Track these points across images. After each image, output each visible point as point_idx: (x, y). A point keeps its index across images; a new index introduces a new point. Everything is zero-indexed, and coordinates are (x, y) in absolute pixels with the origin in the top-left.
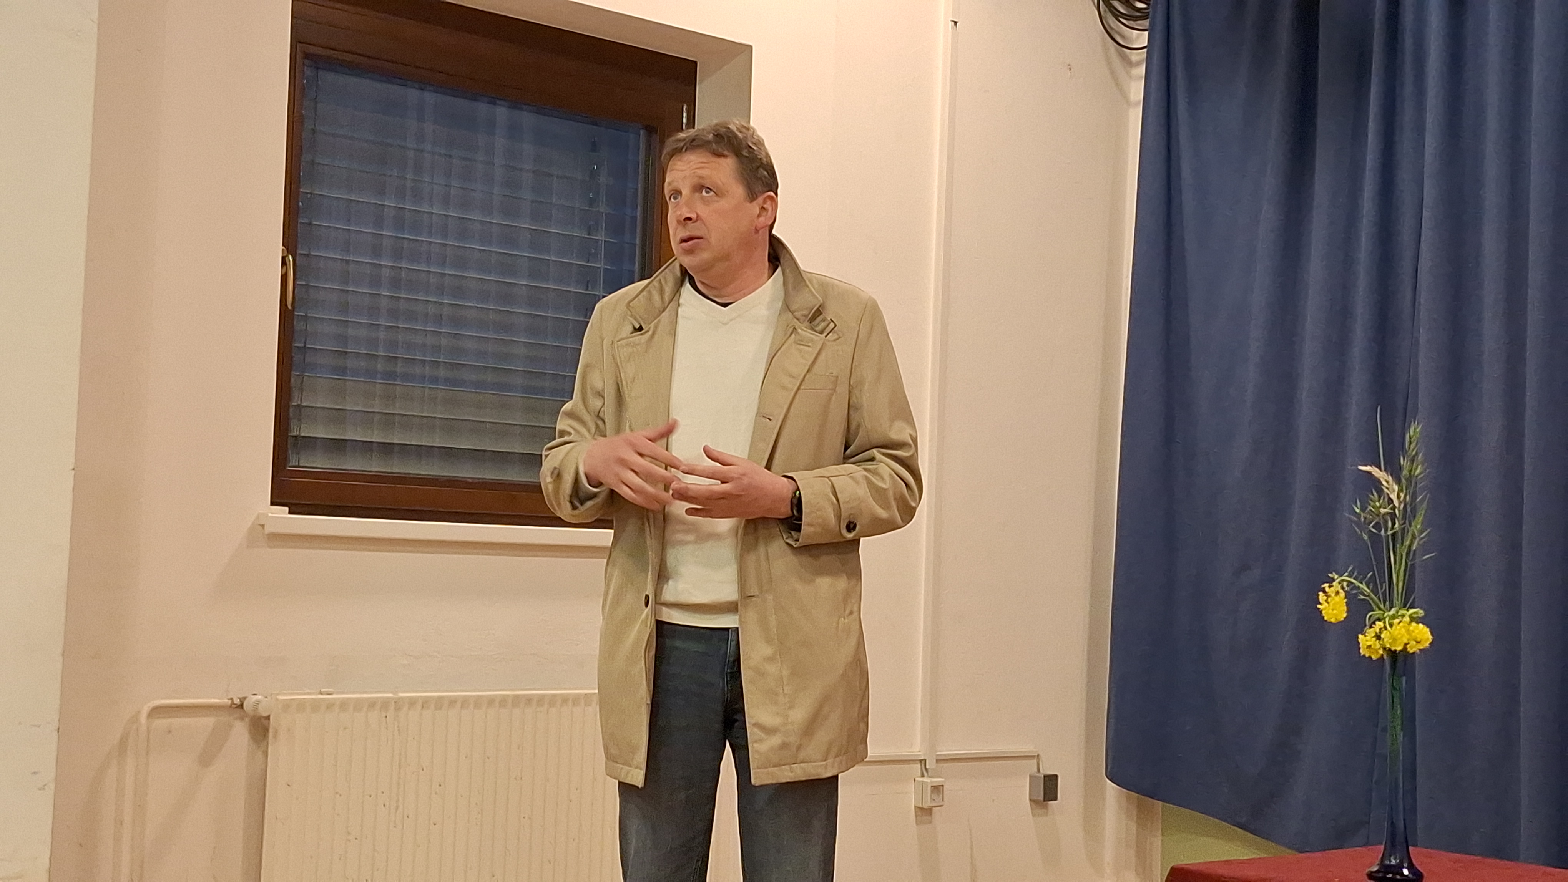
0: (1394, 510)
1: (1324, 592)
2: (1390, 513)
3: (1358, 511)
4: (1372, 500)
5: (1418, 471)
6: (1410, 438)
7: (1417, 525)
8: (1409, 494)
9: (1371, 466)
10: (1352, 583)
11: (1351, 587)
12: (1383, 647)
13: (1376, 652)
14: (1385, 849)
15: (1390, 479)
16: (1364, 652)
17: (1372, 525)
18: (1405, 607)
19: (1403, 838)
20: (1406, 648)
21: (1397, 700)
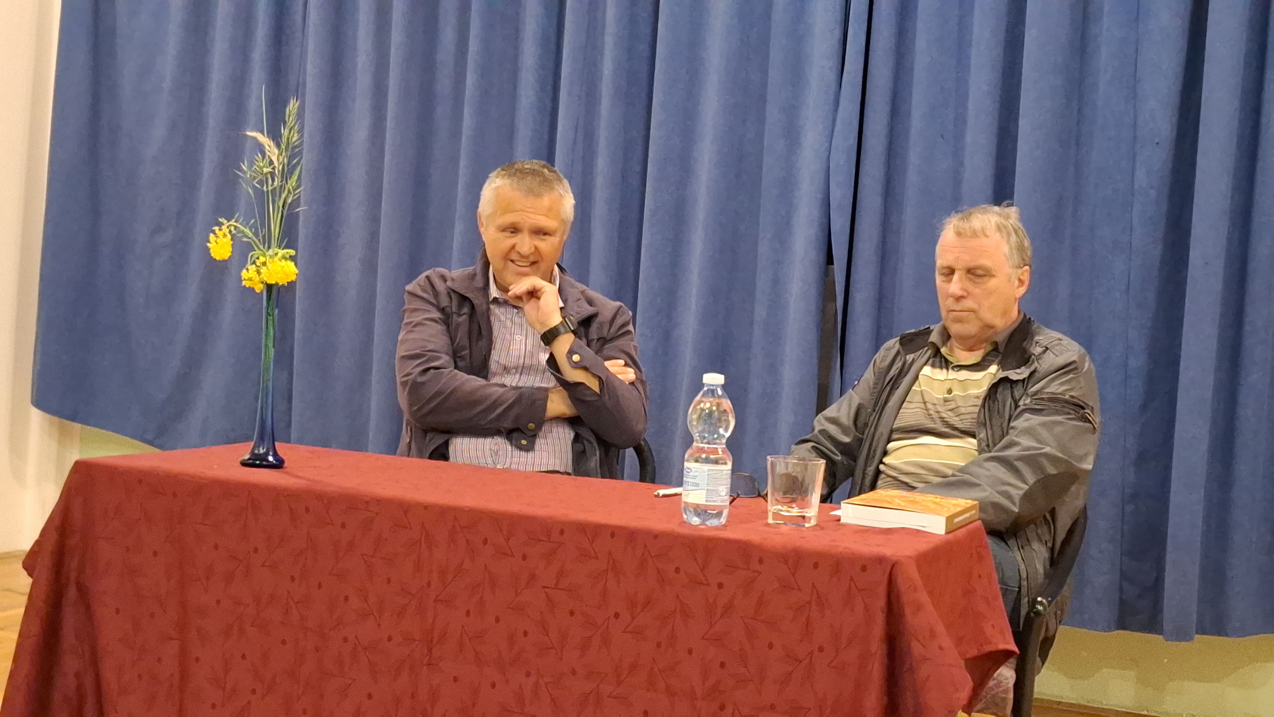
0: (275, 170)
1: (215, 234)
2: (271, 173)
3: (245, 168)
4: (257, 161)
5: (294, 139)
6: (290, 111)
7: (293, 183)
8: (287, 158)
9: (257, 132)
10: (238, 227)
11: (237, 230)
12: (262, 280)
13: (255, 284)
14: (255, 441)
15: (272, 144)
16: (244, 283)
17: (256, 181)
18: (280, 248)
19: (271, 431)
20: (278, 282)
21: (270, 323)
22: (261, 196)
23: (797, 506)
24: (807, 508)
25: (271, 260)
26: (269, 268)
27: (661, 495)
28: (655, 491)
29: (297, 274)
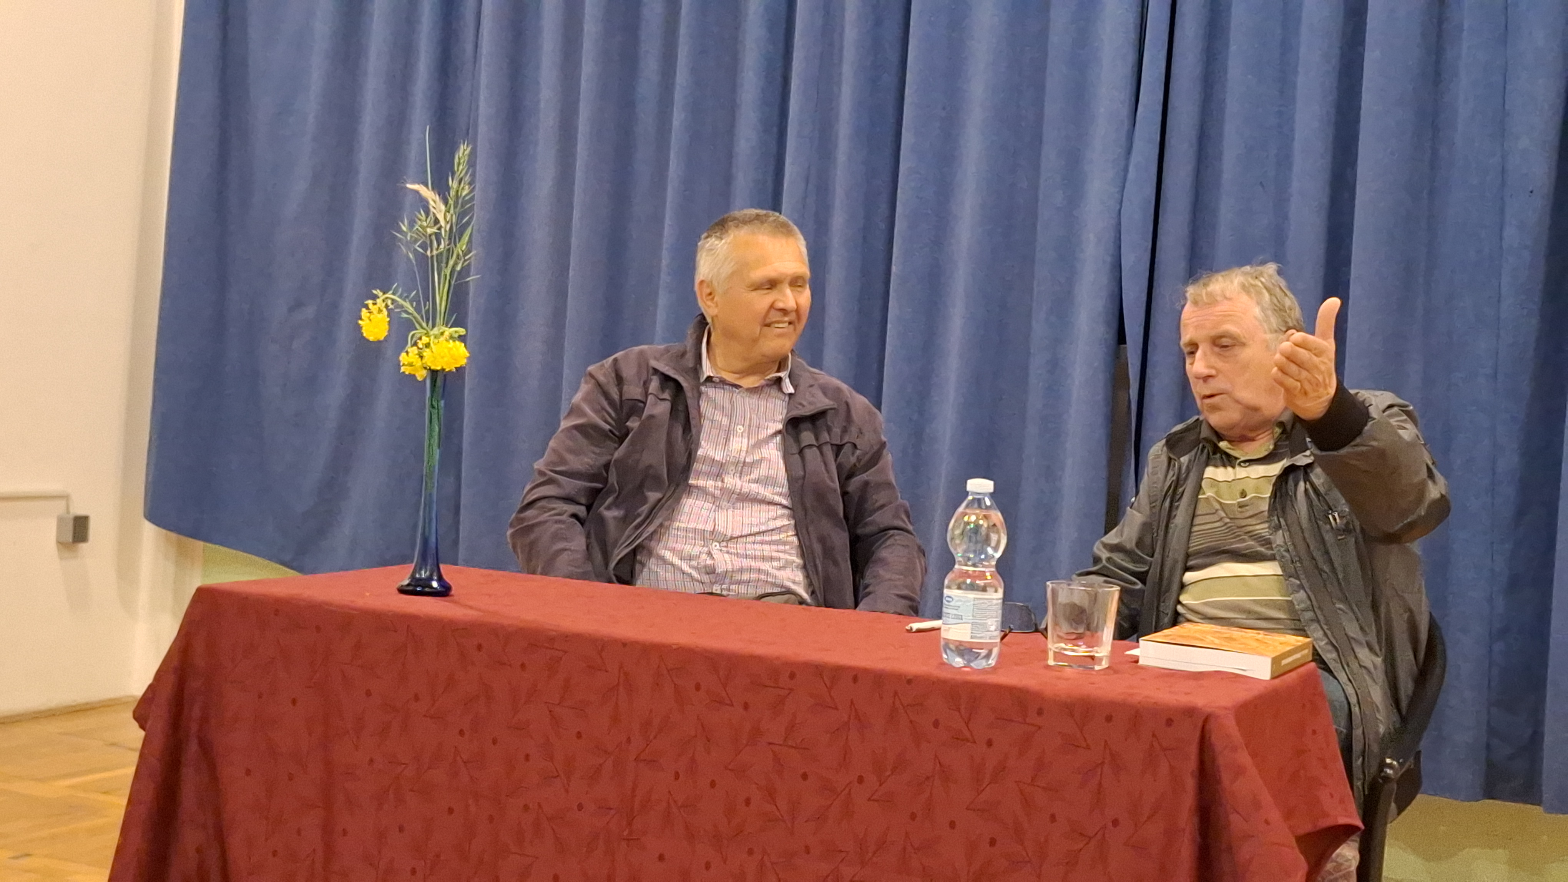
0: (441, 231)
1: (368, 309)
2: (436, 234)
3: (404, 229)
4: (420, 220)
5: (464, 193)
6: (459, 158)
7: (462, 246)
8: (455, 216)
9: (419, 184)
10: (396, 300)
11: (395, 304)
12: (425, 366)
13: (417, 370)
14: (417, 562)
15: (437, 198)
16: (403, 369)
17: (418, 244)
18: (447, 326)
19: (434, 552)
20: (444, 367)
21: (435, 417)
22: (423, 261)
23: (1084, 644)
24: (1097, 646)
25: (436, 341)
26: (433, 350)
27: (914, 630)
28: (908, 625)
29: (468, 358)
